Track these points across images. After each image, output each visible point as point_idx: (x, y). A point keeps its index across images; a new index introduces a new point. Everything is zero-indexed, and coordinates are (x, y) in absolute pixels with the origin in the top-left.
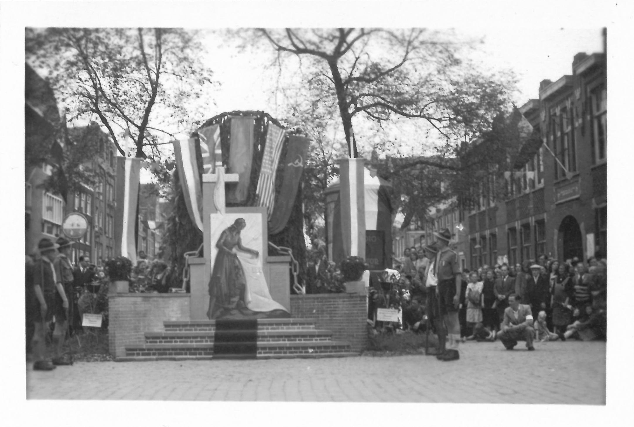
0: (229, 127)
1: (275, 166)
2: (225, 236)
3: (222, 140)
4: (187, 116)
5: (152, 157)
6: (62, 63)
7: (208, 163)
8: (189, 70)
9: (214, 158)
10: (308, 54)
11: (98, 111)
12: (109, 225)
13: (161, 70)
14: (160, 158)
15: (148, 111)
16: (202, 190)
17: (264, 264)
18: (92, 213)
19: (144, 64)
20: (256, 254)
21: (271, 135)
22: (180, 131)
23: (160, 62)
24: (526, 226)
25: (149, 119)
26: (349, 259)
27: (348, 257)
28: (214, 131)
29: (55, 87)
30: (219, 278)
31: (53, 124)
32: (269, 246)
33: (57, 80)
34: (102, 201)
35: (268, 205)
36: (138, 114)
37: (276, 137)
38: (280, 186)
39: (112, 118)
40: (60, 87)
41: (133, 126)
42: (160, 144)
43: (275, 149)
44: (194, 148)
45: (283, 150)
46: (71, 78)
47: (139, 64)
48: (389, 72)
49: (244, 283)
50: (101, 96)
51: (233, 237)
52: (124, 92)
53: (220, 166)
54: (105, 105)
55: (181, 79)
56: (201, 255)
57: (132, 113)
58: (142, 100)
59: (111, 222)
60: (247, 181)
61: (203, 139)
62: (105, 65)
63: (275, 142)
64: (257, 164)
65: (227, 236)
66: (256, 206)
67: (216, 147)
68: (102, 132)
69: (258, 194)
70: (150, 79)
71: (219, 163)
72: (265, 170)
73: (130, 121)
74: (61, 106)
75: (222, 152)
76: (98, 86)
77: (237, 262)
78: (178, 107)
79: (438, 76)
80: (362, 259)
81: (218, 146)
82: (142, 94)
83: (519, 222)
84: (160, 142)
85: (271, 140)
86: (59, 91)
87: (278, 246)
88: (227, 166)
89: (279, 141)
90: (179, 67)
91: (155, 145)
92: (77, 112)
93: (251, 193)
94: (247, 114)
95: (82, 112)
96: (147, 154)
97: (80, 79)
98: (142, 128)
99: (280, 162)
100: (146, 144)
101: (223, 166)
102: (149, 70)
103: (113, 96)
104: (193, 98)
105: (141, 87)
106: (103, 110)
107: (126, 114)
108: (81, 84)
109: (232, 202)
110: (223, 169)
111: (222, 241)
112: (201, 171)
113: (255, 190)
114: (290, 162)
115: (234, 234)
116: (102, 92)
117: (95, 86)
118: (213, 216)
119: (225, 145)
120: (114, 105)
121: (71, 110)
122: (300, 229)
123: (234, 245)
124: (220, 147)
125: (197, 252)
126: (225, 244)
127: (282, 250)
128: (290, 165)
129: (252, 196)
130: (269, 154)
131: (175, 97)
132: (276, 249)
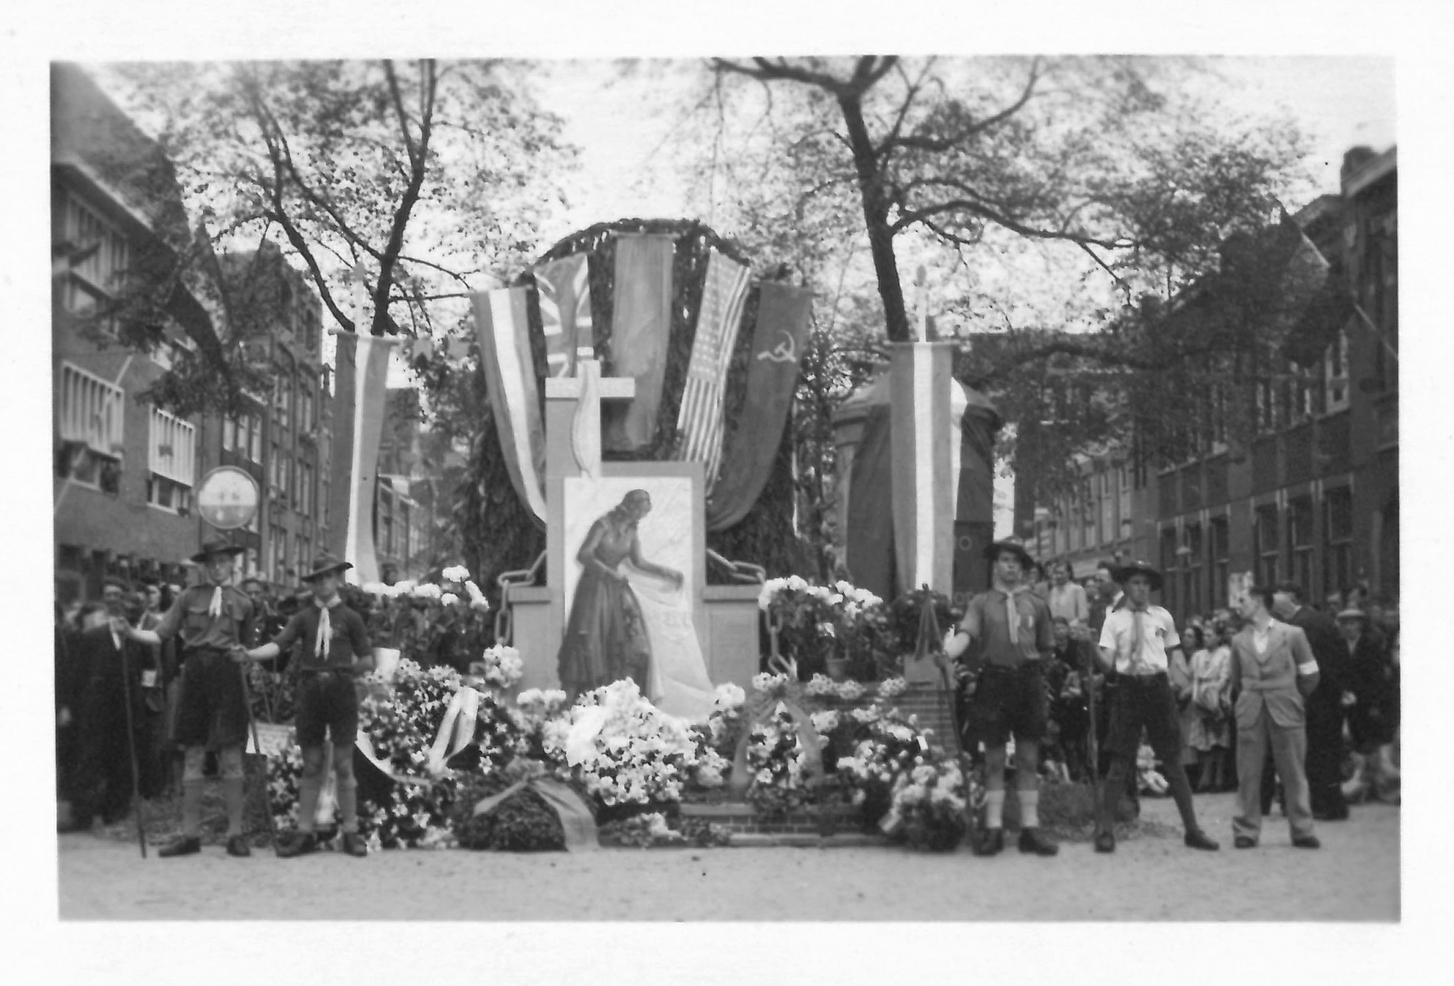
0: (612, 259)
1: (726, 358)
2: (600, 532)
3: (592, 293)
4: (496, 231)
5: (412, 329)
6: (196, 100)
7: (561, 349)
8: (503, 119)
9: (572, 337)
10: (787, 82)
11: (281, 218)
12: (302, 486)
13: (436, 118)
14: (430, 331)
15: (401, 218)
16: (543, 419)
17: (696, 606)
18: (264, 456)
19: (394, 103)
20: (677, 580)
21: (715, 280)
22: (479, 266)
23: (432, 100)
24: (1301, 503)
25: (405, 237)
26: (911, 597)
27: (910, 592)
28: (575, 269)
29: (179, 158)
30: (583, 640)
31: (176, 248)
32: (709, 560)
33: (184, 141)
34: (287, 429)
35: (705, 457)
36: (379, 225)
37: (729, 288)
38: (738, 410)
39: (315, 234)
40: (192, 159)
41: (367, 253)
42: (431, 299)
43: (724, 317)
44: (523, 312)
45: (744, 319)
46: (217, 136)
47: (381, 104)
48: (986, 126)
49: (646, 650)
50: (288, 181)
51: (618, 536)
52: (346, 172)
53: (587, 358)
54: (298, 202)
55: (482, 140)
56: (540, 579)
57: (363, 221)
58: (388, 191)
59: (307, 479)
60: (654, 397)
61: (546, 290)
62: (300, 105)
63: (726, 299)
64: (680, 353)
65: (605, 534)
66: (676, 459)
67: (578, 311)
68: (290, 269)
69: (683, 430)
70: (407, 140)
71: (586, 351)
72: (701, 369)
73: (360, 242)
74: (193, 204)
75: (594, 322)
76: (283, 156)
77: (628, 598)
78: (475, 209)
79: (1106, 137)
80: (945, 597)
81: (583, 308)
82: (389, 174)
83: (1285, 492)
84: (431, 293)
85: (715, 293)
86: (189, 168)
87: (730, 560)
88: (606, 357)
89: (734, 297)
90: (478, 112)
91: (419, 299)
92: (233, 219)
93: (664, 426)
94: (656, 227)
95: (242, 217)
96: (397, 321)
97: (240, 139)
98: (389, 259)
99: (737, 350)
100: (396, 299)
101: (596, 357)
102: (403, 117)
103: (320, 182)
104: (509, 186)
105: (385, 160)
106: (293, 213)
107: (348, 225)
108: (242, 149)
109: (617, 448)
110: (595, 366)
111: (595, 544)
112: (541, 370)
113: (675, 421)
114: (761, 350)
115: (623, 527)
116: (293, 171)
117: (274, 155)
118: (571, 484)
119: (602, 305)
120: (320, 202)
121: (219, 213)
122: (787, 517)
123: (621, 557)
124: (588, 310)
125: (529, 573)
126: (600, 552)
127: (741, 570)
128: (763, 356)
129: (668, 434)
130: (710, 329)
131: (466, 183)
132: (725, 568)
